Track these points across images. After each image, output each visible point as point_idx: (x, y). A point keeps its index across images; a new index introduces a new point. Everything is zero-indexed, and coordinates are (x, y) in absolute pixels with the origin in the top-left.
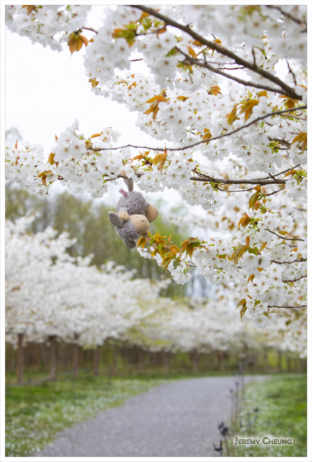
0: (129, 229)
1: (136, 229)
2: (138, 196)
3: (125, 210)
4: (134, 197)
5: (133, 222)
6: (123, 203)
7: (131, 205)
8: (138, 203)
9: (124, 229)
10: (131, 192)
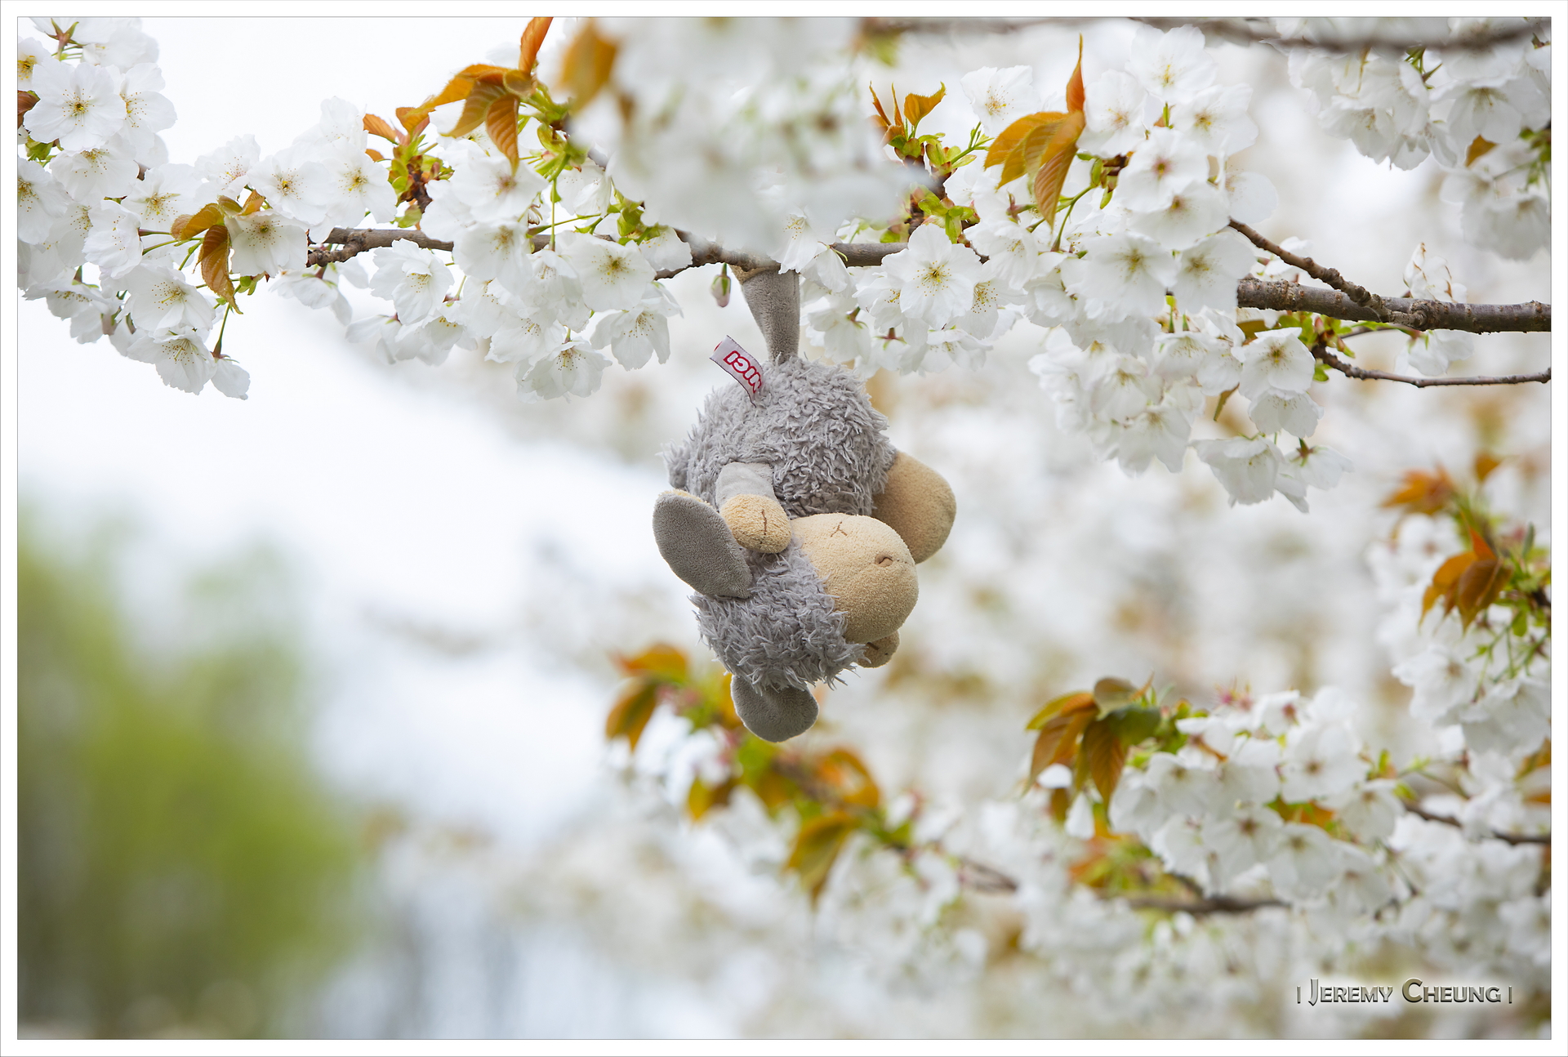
0: (788, 604)
1: (839, 613)
2: (838, 393)
3: (759, 480)
4: (811, 395)
5: (815, 565)
6: (742, 439)
7: (793, 453)
8: (841, 438)
9: (759, 608)
10: (786, 367)
